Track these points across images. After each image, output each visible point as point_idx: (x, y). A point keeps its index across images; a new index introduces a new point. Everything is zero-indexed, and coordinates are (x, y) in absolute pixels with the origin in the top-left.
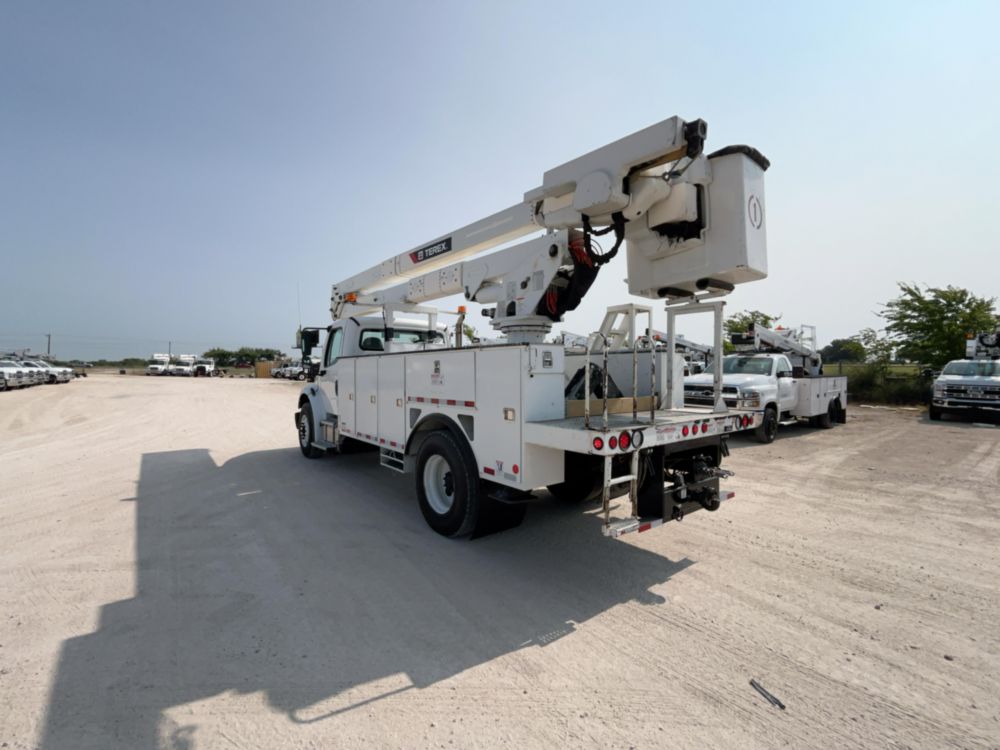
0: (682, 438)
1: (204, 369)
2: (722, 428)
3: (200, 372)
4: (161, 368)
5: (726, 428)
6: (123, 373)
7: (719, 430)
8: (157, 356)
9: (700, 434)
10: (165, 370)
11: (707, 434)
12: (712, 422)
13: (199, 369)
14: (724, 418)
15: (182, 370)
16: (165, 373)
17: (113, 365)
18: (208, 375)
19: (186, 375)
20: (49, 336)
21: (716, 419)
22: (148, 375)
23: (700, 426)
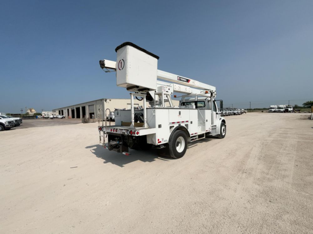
0: (111, 132)
1: (288, 110)
2: (122, 132)
3: (286, 111)
4: (273, 110)
5: (123, 133)
6: (262, 112)
7: (121, 133)
8: (272, 106)
9: (115, 132)
10: (274, 111)
11: (117, 133)
12: (118, 130)
13: (286, 110)
14: (123, 129)
15: (280, 110)
16: (275, 112)
17: (259, 109)
18: (290, 112)
19: (282, 112)
20: (250, 102)
21: (120, 129)
22: (269, 112)
23: (115, 130)
